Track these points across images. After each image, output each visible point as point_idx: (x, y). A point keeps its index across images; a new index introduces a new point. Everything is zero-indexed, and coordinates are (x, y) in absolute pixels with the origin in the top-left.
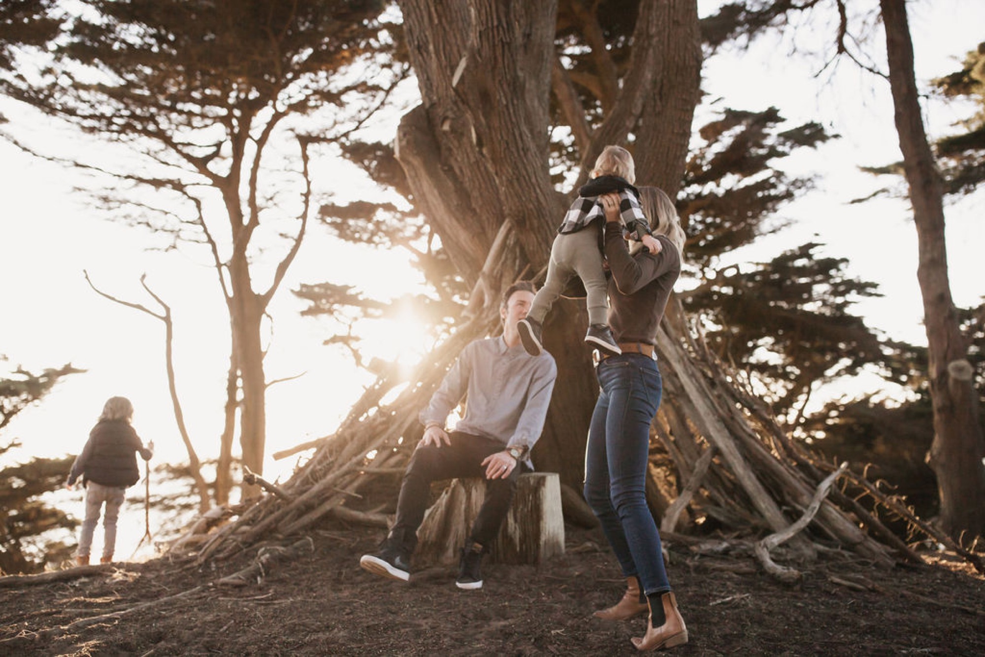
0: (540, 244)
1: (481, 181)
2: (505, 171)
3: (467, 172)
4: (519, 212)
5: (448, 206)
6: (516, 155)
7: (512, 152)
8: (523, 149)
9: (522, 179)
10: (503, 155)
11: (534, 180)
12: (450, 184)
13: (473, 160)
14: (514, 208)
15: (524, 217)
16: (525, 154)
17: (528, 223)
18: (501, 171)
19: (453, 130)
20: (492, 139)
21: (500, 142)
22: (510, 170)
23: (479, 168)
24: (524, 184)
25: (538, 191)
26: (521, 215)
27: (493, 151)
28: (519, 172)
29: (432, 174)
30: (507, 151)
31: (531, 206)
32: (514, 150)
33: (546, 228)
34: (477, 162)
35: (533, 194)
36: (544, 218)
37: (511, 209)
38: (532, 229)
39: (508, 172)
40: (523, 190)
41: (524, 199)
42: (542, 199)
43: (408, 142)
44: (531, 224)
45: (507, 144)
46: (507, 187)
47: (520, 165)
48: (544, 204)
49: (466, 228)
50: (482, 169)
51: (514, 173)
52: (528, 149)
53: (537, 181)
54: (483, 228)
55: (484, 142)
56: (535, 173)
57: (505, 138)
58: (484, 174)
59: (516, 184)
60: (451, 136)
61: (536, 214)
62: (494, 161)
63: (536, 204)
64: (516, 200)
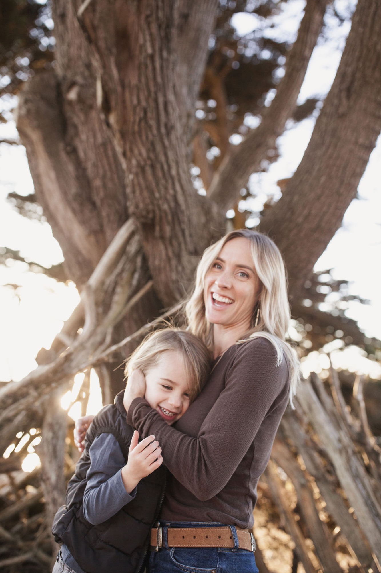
0: (169, 259)
1: (107, 167)
2: (136, 152)
3: (92, 155)
4: (148, 212)
5: (65, 193)
6: (155, 132)
7: (150, 127)
8: (166, 125)
9: (158, 166)
10: (136, 128)
11: (174, 172)
12: (71, 168)
13: (100, 140)
14: (141, 206)
15: (153, 219)
16: (168, 134)
17: (157, 228)
18: (131, 150)
19: (81, 99)
20: (124, 101)
21: (135, 108)
22: (144, 152)
23: (106, 151)
24: (160, 174)
25: (178, 187)
26: (151, 216)
27: (123, 121)
28: (157, 156)
29: (52, 154)
30: (143, 124)
31: (165, 207)
32: (153, 123)
33: (181, 239)
34: (104, 145)
35: (171, 192)
36: (180, 224)
37: (137, 207)
38: (162, 237)
39: (140, 154)
40: (157, 184)
41: (157, 195)
42: (181, 199)
43: (29, 111)
44: (162, 229)
45: (145, 112)
46: (137, 175)
47: (159, 148)
48: (183, 207)
49: (83, 222)
50: (110, 153)
51: (149, 158)
52: (173, 127)
53: (178, 174)
54: (102, 226)
55: (113, 103)
56: (177, 163)
57: (144, 103)
58: (112, 159)
59: (149, 171)
60: (77, 108)
61: (170, 217)
62: (123, 135)
63: (173, 204)
64: (146, 194)
